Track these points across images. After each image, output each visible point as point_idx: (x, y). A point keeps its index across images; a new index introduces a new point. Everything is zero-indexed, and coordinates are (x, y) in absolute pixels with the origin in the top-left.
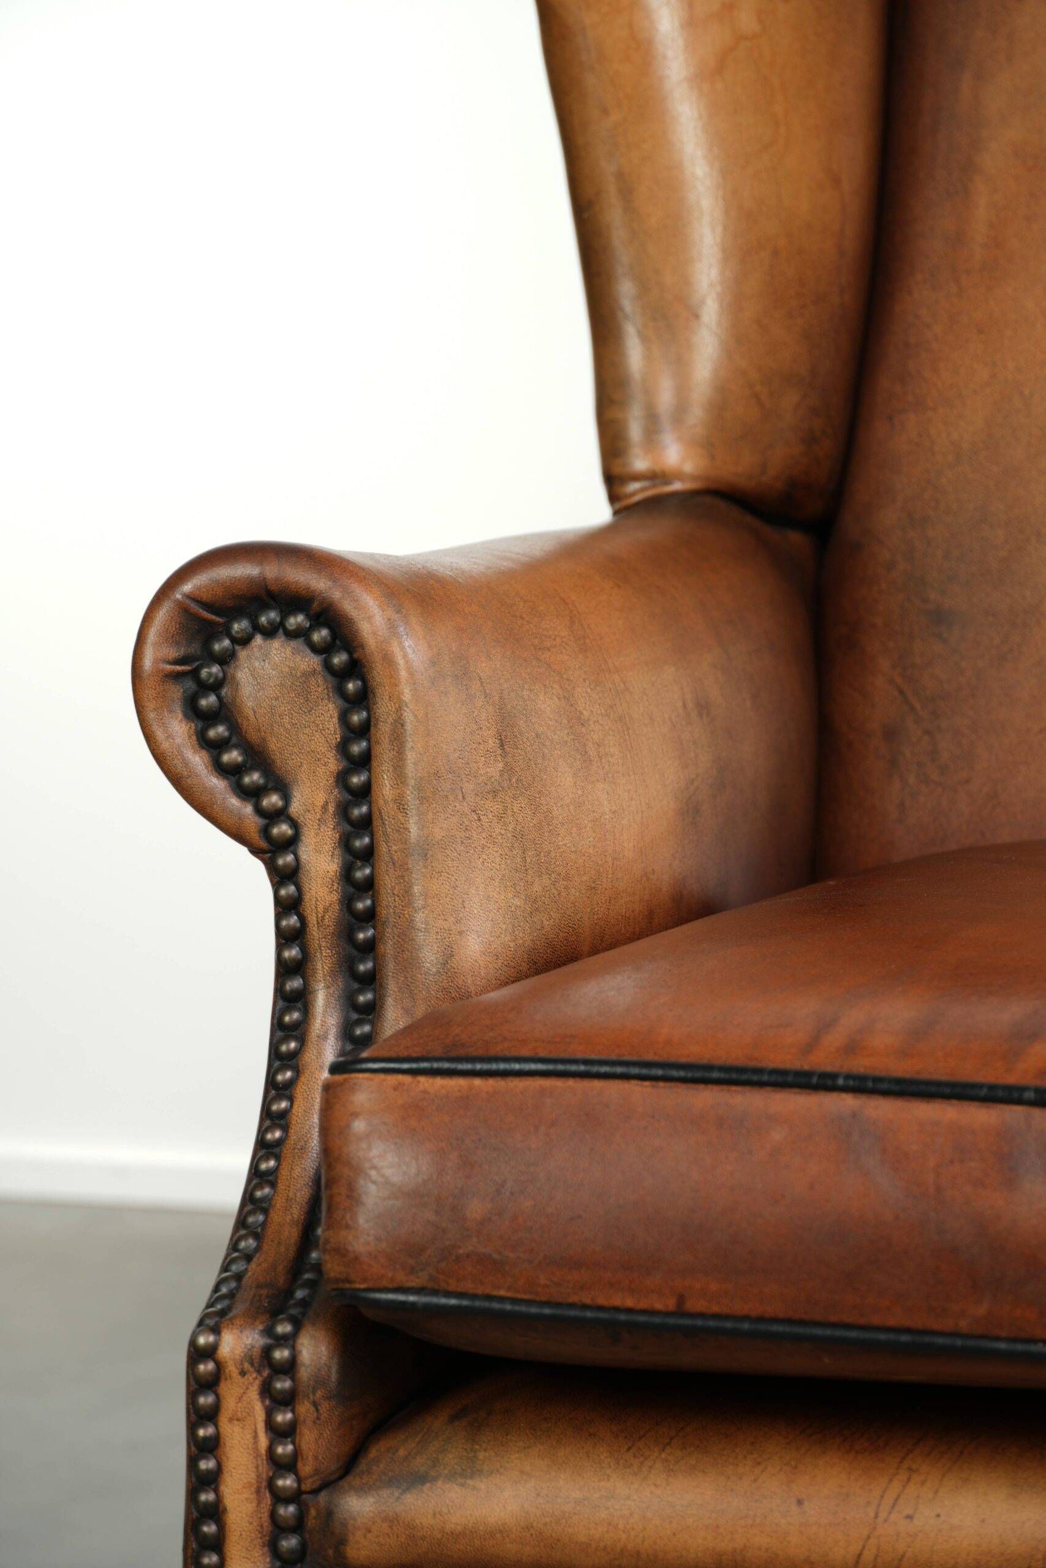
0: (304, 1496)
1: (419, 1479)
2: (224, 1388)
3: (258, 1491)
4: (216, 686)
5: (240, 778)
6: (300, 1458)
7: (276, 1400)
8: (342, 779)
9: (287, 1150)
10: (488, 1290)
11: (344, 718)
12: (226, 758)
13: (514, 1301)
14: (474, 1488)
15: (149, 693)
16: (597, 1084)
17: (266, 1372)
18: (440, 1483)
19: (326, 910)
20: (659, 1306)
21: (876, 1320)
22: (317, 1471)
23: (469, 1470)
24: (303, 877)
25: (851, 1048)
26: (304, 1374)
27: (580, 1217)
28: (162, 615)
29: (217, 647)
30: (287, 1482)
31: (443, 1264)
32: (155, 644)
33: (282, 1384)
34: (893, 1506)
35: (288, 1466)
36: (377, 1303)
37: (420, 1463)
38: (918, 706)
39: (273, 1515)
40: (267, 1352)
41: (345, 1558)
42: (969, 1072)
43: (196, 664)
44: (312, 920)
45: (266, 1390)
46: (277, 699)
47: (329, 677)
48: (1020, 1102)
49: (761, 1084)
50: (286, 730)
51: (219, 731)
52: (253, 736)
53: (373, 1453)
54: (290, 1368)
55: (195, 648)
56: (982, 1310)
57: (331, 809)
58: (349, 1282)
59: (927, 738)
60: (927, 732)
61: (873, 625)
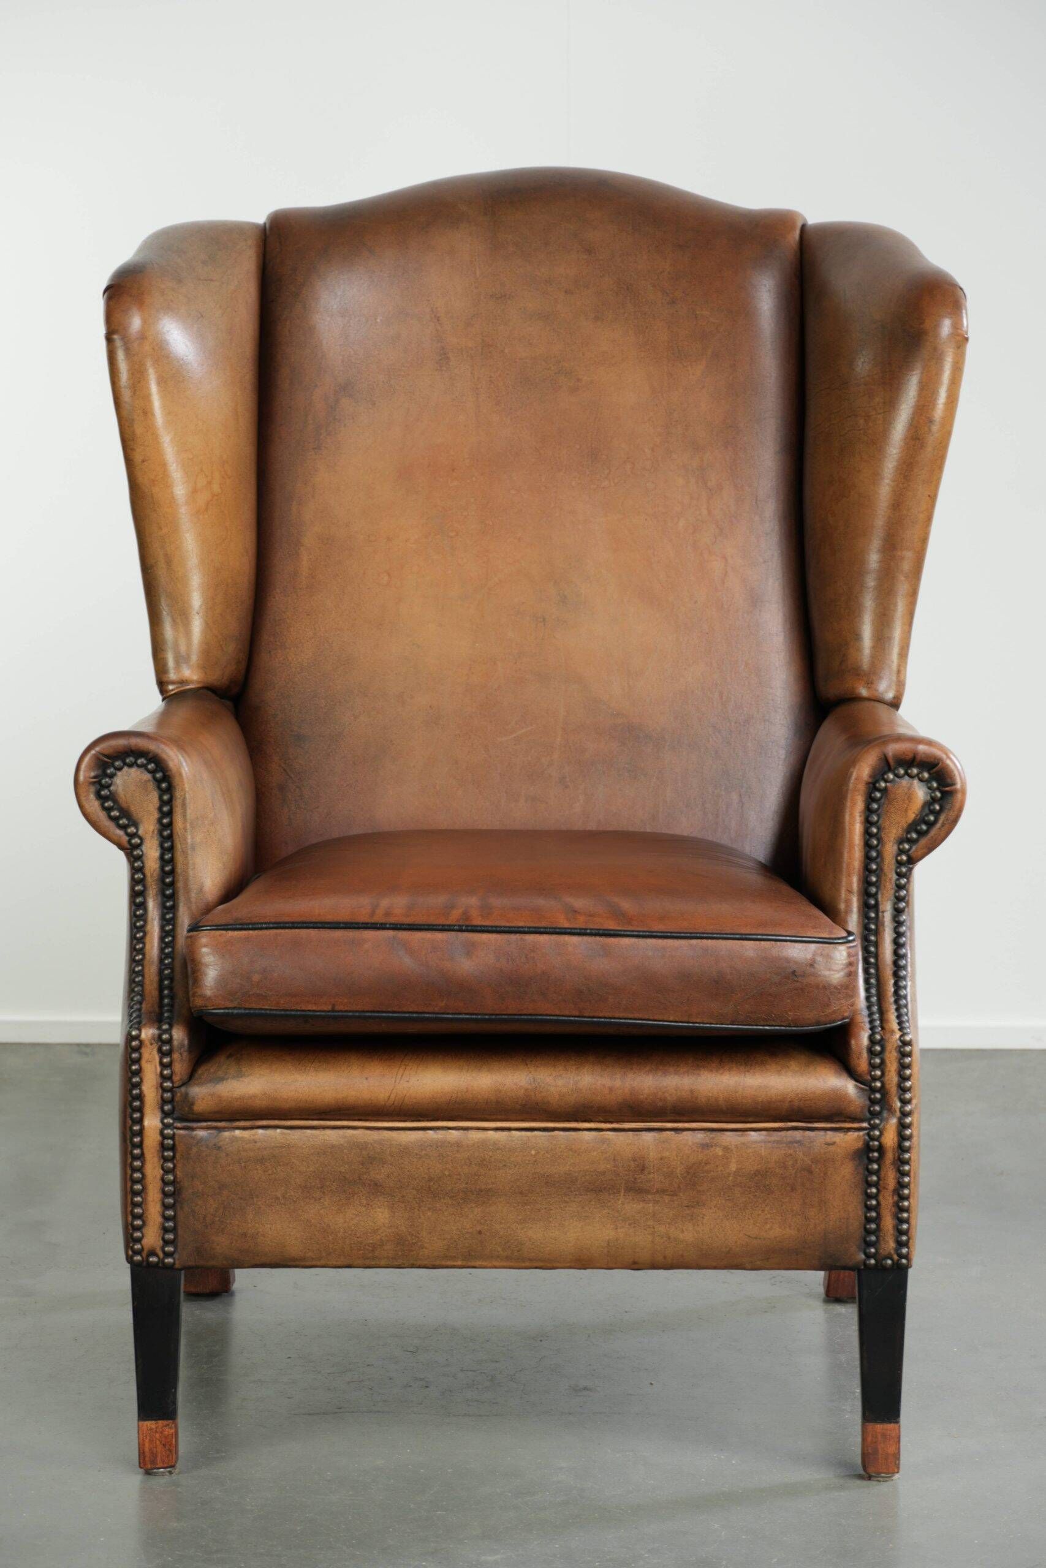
0: (174, 1089)
1: (222, 1079)
2: (143, 1050)
3: (157, 1088)
4: (108, 786)
5: (118, 821)
6: (174, 1074)
7: (162, 1054)
8: (160, 821)
9: (146, 962)
10: (260, 1007)
11: (161, 798)
12: (112, 814)
13: (271, 1010)
14: (243, 1081)
15: (82, 791)
16: (297, 930)
17: (160, 1044)
18: (229, 1080)
19: (154, 871)
20: (325, 1009)
21: (405, 1009)
22: (181, 1079)
23: (239, 1075)
24: (144, 858)
25: (387, 914)
26: (175, 1043)
27: (295, 978)
28: (87, 759)
29: (109, 771)
30: (168, 1084)
31: (244, 998)
32: (84, 771)
33: (165, 1048)
34: (401, 1078)
35: (169, 1078)
36: (217, 1014)
37: (220, 1074)
38: (292, 776)
39: (162, 1097)
40: (160, 1036)
41: (193, 1110)
42: (433, 920)
43: (100, 778)
44: (148, 875)
45: (160, 1050)
46: (134, 791)
47: (155, 782)
48: (453, 930)
49: (359, 928)
50: (138, 803)
51: (108, 804)
52: (124, 805)
53: (200, 1072)
54: (169, 1041)
55: (99, 772)
56: (443, 1004)
57: (156, 832)
58: (206, 1007)
59: (298, 790)
60: (298, 787)
61: (269, 742)
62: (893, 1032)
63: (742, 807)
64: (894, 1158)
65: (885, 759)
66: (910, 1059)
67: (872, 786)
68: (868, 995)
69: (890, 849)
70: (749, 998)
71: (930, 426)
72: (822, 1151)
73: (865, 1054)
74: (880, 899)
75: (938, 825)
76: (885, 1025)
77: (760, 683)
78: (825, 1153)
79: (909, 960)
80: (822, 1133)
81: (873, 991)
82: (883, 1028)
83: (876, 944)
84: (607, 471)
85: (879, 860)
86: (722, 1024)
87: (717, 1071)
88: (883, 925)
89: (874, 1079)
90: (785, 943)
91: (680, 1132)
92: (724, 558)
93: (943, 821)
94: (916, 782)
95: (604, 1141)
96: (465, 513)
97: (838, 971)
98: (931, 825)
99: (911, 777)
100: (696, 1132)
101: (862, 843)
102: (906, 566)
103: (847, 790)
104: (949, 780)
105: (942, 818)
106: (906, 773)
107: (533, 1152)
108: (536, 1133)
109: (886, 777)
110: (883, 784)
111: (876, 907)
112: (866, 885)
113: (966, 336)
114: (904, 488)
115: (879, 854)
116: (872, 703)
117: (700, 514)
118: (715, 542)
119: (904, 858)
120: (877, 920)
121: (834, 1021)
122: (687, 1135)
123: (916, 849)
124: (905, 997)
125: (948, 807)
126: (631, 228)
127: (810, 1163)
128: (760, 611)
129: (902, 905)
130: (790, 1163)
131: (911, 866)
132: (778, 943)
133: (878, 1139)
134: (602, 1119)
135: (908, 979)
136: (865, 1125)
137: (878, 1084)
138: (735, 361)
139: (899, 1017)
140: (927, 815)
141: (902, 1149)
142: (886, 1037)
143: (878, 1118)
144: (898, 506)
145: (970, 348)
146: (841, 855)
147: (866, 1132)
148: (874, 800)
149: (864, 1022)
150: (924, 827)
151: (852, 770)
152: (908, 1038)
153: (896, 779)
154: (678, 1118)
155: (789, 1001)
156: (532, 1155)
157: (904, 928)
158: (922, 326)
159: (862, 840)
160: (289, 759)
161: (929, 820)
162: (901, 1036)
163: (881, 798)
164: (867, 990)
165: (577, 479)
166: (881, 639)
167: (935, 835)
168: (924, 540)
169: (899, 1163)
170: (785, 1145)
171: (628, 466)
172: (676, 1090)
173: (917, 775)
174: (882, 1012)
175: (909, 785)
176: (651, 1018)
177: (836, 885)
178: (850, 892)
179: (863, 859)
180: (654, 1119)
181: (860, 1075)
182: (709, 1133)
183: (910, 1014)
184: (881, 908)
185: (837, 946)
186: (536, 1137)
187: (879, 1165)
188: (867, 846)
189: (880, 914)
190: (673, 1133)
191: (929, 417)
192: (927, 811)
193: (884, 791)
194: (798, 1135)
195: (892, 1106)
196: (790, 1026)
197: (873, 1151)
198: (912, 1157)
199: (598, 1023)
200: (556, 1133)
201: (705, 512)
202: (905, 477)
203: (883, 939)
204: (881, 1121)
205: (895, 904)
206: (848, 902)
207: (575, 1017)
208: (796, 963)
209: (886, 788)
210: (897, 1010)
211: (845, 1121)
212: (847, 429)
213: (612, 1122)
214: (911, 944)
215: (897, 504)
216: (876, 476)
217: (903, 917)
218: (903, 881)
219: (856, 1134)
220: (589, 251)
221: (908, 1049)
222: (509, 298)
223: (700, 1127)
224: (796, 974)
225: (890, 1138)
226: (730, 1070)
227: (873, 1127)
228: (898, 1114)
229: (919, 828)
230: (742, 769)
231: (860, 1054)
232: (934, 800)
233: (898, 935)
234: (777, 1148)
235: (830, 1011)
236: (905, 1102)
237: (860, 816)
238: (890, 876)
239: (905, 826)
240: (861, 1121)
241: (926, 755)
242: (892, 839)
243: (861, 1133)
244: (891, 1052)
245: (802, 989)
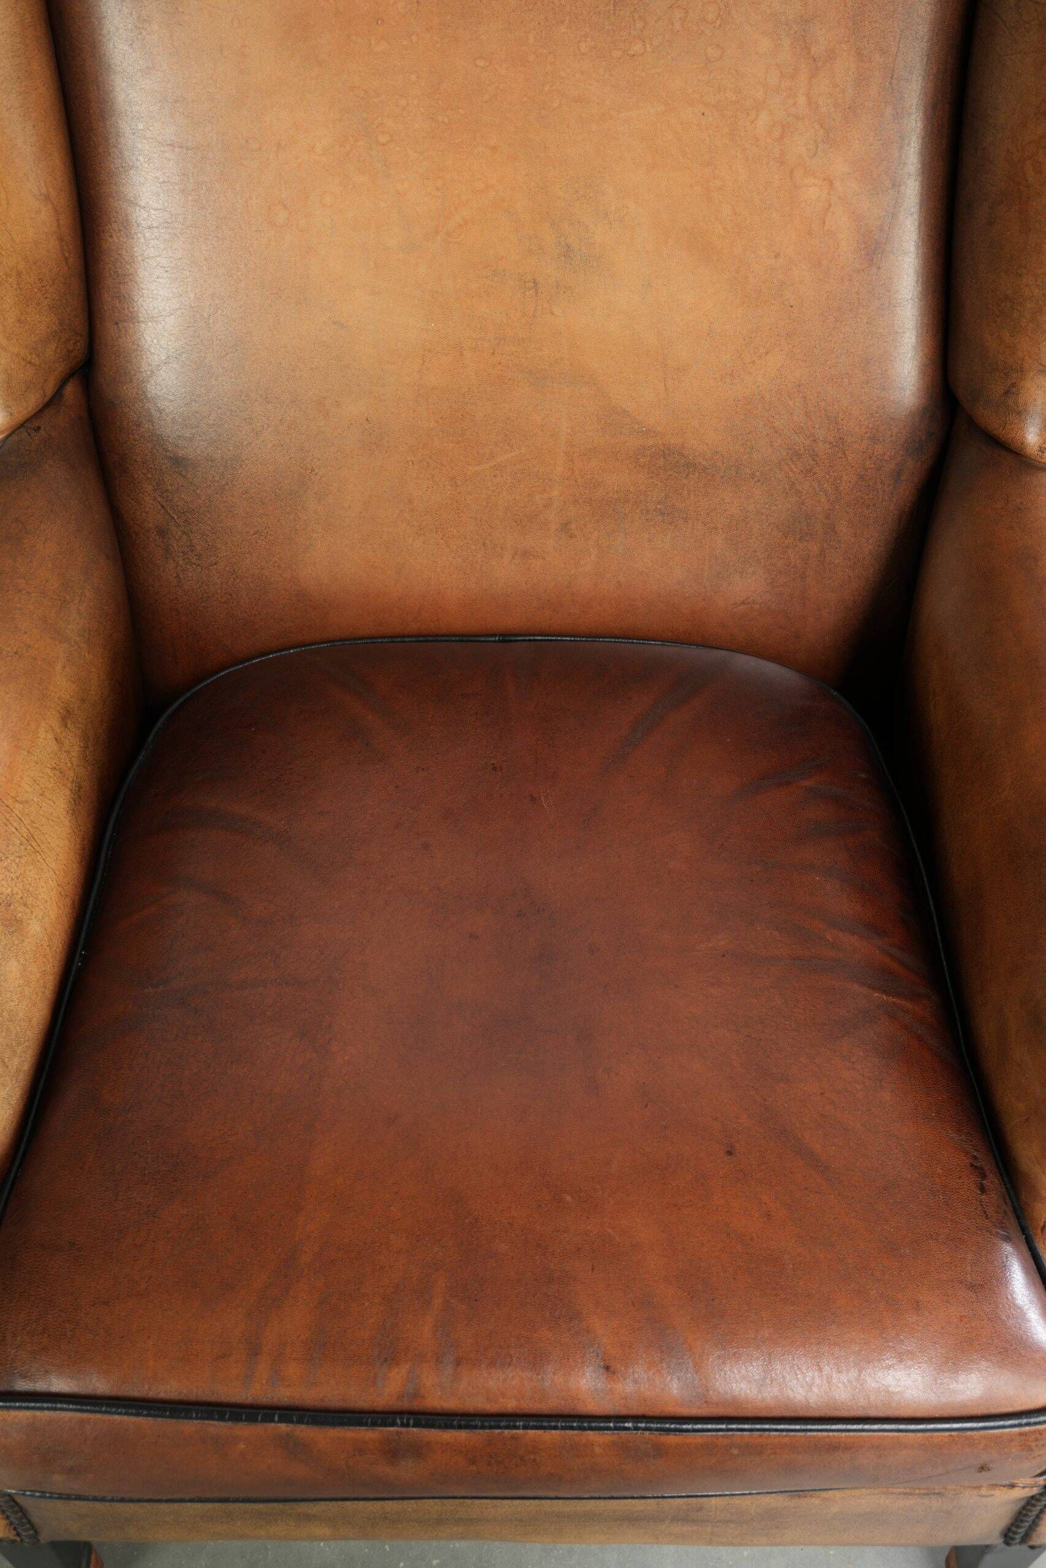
38: (175, 516)
48: (391, 1425)
59: (184, 536)
60: (184, 533)
61: (135, 461)
84: (640, 24)
92: (828, 180)
96: (403, 102)
117: (795, 104)
128: (879, 268)
160: (167, 491)
165: (589, 39)
171: (678, 14)
201: (803, 101)
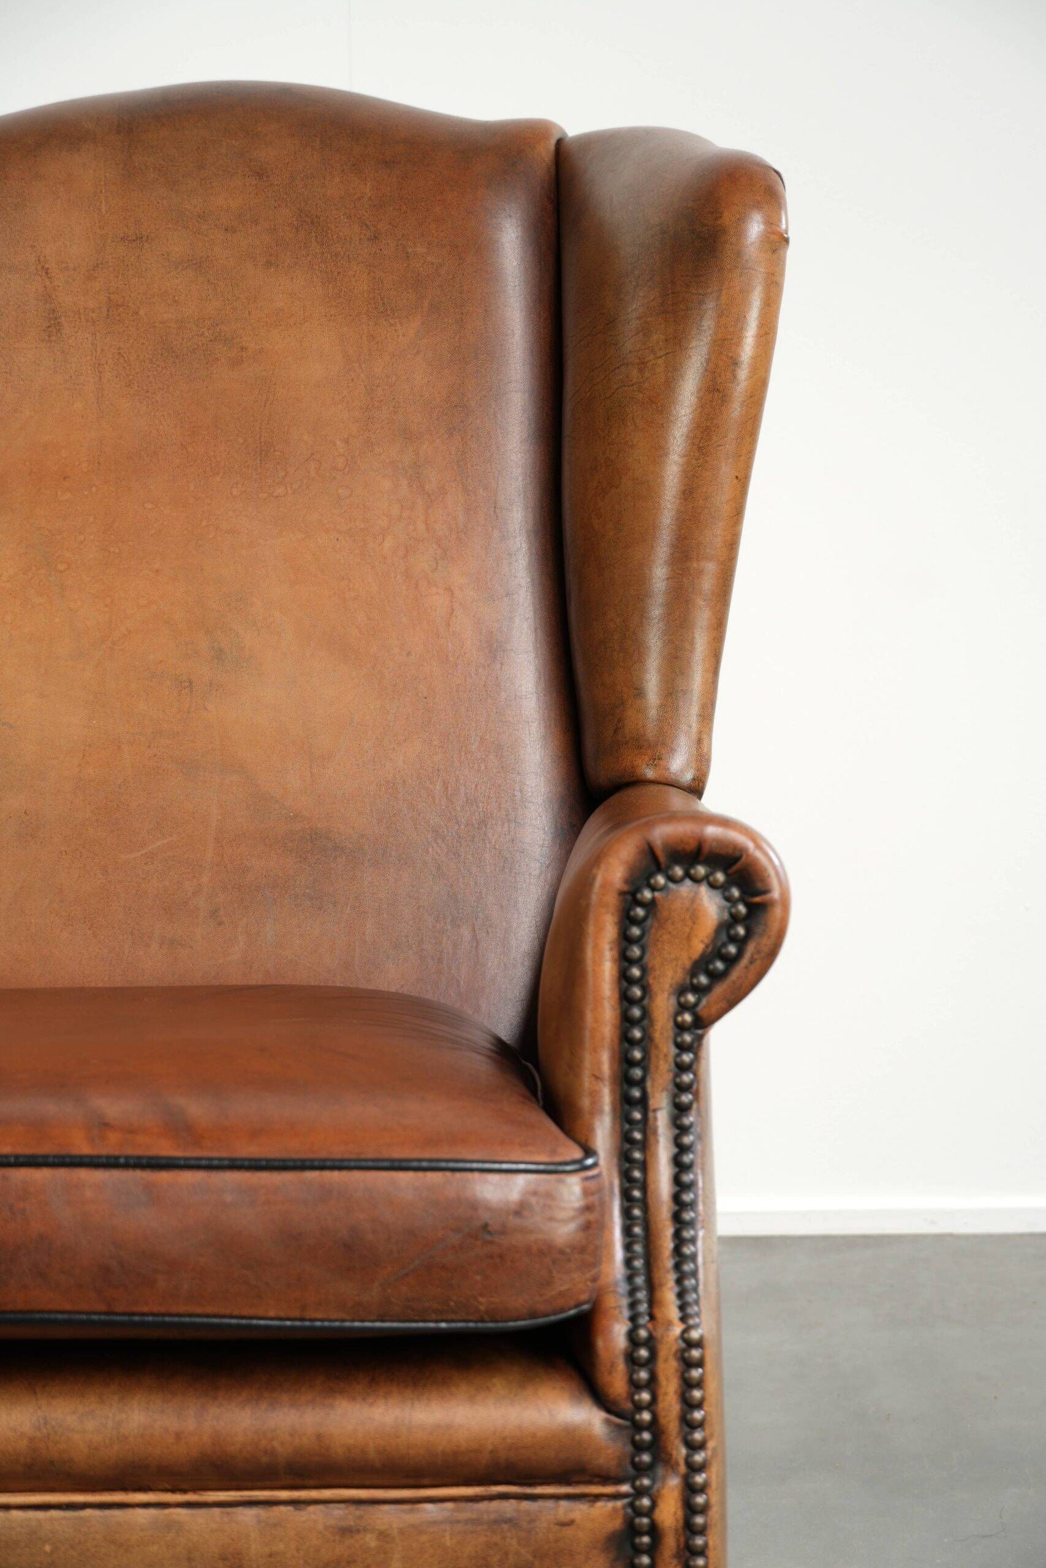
62: (669, 1324)
63: (477, 947)
64: (678, 1546)
65: (650, 851)
66: (700, 1370)
67: (630, 897)
68: (629, 1255)
69: (663, 1005)
70: (407, 1275)
71: (734, 370)
72: (551, 1536)
73: (621, 1366)
74: (649, 1089)
75: (744, 962)
76: (658, 1314)
77: (502, 767)
78: (557, 1541)
79: (700, 1192)
80: (550, 1504)
81: (638, 1248)
82: (652, 1317)
83: (644, 1166)
84: (282, 474)
85: (645, 1022)
86: (363, 1321)
87: (364, 1399)
88: (655, 1132)
89: (639, 1407)
90: (469, 1175)
91: (303, 1506)
92: (449, 590)
93: (752, 955)
94: (704, 890)
95: (170, 1525)
96: (82, 538)
97: (565, 1221)
98: (731, 961)
99: (696, 880)
100: (332, 1505)
101: (617, 996)
102: (707, 583)
103: (588, 906)
104: (759, 885)
105: (751, 948)
106: (687, 875)
107: (48, 1548)
108: (54, 1513)
109: (652, 881)
110: (647, 894)
111: (643, 1103)
112: (625, 1066)
113: (786, 236)
114: (699, 467)
115: (646, 1013)
116: (661, 787)
117: (414, 530)
118: (436, 569)
119: (688, 1018)
120: (645, 1125)
121: (562, 1311)
122: (314, 1513)
123: (708, 1002)
124: (693, 1257)
125: (759, 929)
126: (318, 142)
127: (530, 1557)
128: (502, 664)
129: (686, 1098)
130: (496, 1558)
131: (700, 1032)
132: (458, 1175)
133: (650, 1512)
134: (168, 1486)
135: (699, 1225)
136: (625, 1488)
137: (646, 1416)
138: (462, 314)
139: (681, 1295)
140: (724, 945)
141: (689, 1529)
142: (658, 1334)
143: (648, 1476)
144: (691, 493)
145: (793, 256)
146: (581, 1015)
147: (626, 1501)
148: (635, 921)
149: (619, 1307)
150: (720, 965)
151: (594, 871)
152: (695, 1335)
153: (671, 885)
154: (299, 1482)
155: (478, 1278)
156: (46, 1553)
157: (691, 1138)
158: (719, 222)
159: (617, 990)
161: (729, 953)
162: (685, 1331)
163: (645, 918)
164: (628, 1247)
165: (240, 486)
166: (672, 693)
167: (739, 977)
168: (732, 545)
169: (687, 1554)
170: (485, 1527)
171: (312, 466)
172: (291, 1435)
173: (706, 877)
174: (652, 1287)
175: (692, 894)
176: (236, 1313)
177: (575, 1067)
178: (597, 1078)
179: (618, 1022)
180: (259, 1484)
181: (615, 1402)
182: (352, 1508)
183: (701, 1287)
184: (652, 1103)
185: (562, 1176)
186: (51, 1520)
187: (652, 1558)
188: (625, 999)
189: (651, 1115)
190: (290, 1508)
191: (732, 357)
192: (724, 937)
193: (651, 906)
194: (508, 1507)
195: (671, 1455)
196: (482, 1321)
197: (642, 1534)
198: (711, 1543)
199: (143, 1324)
200: (88, 1512)
201: (421, 527)
202: (700, 449)
203: (655, 1155)
204: (654, 1481)
205: (675, 1096)
206: (595, 1095)
207: (100, 1313)
208: (488, 1208)
209: (653, 901)
210: (679, 1281)
211: (589, 1482)
212: (615, 387)
213: (184, 1491)
214: (703, 1164)
215: (690, 491)
216: (658, 451)
217: (688, 1120)
218: (687, 1058)
219: (610, 1505)
220: (260, 174)
221: (695, 1353)
222: (147, 241)
223: (338, 1498)
224: (490, 1228)
225: (669, 1513)
226: (386, 1396)
227: (640, 1492)
228: (683, 1468)
229: (711, 967)
230: (476, 892)
231: (613, 1365)
232: (735, 919)
233: (681, 1149)
234: (472, 1532)
235: (553, 1293)
236: (694, 1447)
237: (611, 949)
238: (665, 1050)
239: (688, 964)
240: (619, 1481)
241: (720, 842)
242: (667, 986)
243: (619, 1504)
244: (666, 1360)
245: (501, 1256)
